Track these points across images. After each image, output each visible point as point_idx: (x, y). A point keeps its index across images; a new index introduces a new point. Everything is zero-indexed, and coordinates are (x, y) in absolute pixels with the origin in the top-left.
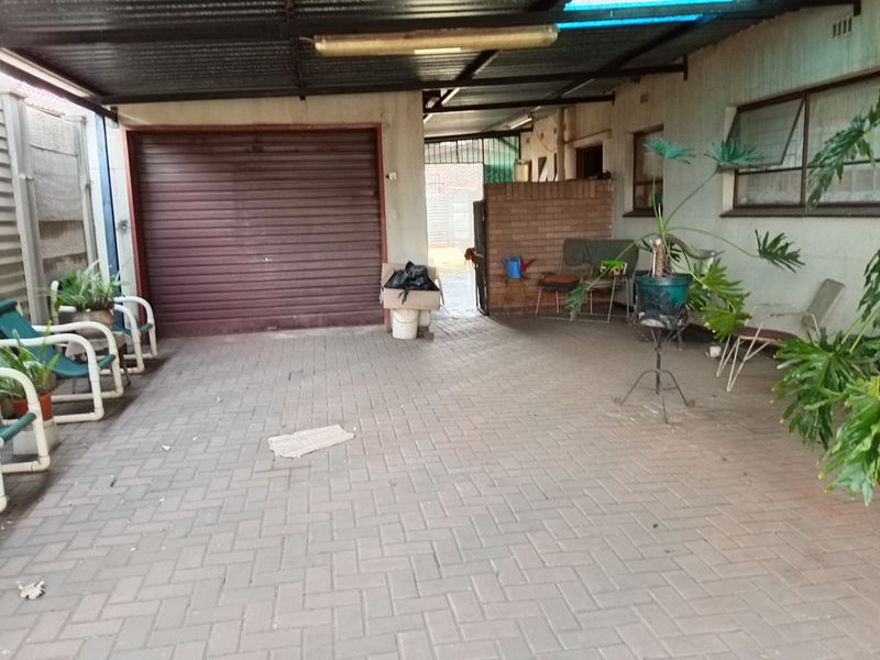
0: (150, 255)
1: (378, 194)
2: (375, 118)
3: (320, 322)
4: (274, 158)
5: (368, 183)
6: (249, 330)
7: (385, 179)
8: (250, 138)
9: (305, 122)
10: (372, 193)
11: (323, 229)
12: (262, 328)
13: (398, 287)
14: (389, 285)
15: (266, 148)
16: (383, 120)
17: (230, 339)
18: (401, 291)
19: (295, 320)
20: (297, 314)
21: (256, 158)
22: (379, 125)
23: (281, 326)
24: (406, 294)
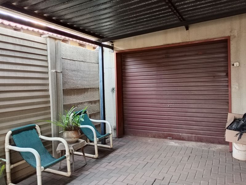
0: (124, 101)
1: (228, 74)
2: (227, 34)
3: (193, 139)
4: (174, 60)
5: (222, 69)
6: (159, 137)
7: (232, 66)
8: (164, 51)
9: (188, 41)
10: (224, 74)
11: (196, 93)
12: (165, 137)
13: (235, 130)
14: (230, 128)
15: (171, 55)
16: (232, 35)
17: (150, 140)
18: (238, 132)
19: (180, 136)
20: (182, 133)
21: (166, 60)
22: (229, 37)
23: (174, 138)
24: (241, 135)
